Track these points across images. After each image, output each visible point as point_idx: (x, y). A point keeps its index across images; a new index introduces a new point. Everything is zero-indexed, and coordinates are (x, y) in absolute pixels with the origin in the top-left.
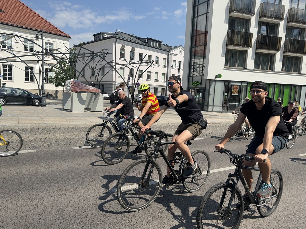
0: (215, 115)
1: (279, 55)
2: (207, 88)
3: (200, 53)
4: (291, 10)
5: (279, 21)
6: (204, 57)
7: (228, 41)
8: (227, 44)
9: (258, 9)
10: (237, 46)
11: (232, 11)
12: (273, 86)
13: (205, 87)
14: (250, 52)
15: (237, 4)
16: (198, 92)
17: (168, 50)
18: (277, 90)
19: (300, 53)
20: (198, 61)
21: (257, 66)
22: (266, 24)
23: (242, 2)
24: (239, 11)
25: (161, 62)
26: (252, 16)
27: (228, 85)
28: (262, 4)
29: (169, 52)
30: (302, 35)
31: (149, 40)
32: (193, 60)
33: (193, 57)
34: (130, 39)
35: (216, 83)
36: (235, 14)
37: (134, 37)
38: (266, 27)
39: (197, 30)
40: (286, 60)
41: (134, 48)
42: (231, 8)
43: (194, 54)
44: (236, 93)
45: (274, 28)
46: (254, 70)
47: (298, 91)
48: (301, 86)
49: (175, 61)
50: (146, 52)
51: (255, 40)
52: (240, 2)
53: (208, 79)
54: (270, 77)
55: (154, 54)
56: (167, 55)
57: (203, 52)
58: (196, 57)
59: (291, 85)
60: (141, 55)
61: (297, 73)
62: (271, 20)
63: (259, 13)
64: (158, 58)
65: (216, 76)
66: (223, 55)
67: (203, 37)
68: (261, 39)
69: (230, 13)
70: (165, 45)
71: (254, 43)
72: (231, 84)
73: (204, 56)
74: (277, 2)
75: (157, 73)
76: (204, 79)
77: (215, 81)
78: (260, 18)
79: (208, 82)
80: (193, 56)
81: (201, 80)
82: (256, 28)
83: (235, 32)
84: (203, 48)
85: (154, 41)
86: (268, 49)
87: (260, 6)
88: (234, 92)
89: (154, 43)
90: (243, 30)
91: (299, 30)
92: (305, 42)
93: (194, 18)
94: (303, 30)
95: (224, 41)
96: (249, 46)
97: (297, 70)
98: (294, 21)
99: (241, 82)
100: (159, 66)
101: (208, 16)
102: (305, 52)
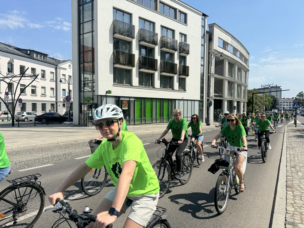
1: (157, 75)
2: (99, 103)
3: (89, 69)
4: (162, 37)
5: (155, 46)
6: (93, 72)
7: (114, 60)
8: (114, 62)
9: (137, 34)
10: (123, 65)
12: (155, 101)
13: (97, 102)
14: (135, 71)
15: (119, 27)
17: (55, 64)
18: (158, 104)
19: (172, 73)
20: (88, 76)
21: (141, 83)
22: (145, 47)
23: (123, 26)
24: (122, 34)
25: (48, 76)
26: (133, 39)
27: (118, 101)
28: (140, 30)
30: (172, 59)
31: (31, 52)
32: (82, 75)
34: (7, 50)
35: (107, 98)
36: (117, 36)
37: (12, 47)
38: (144, 50)
40: (162, 78)
41: (13, 60)
42: (114, 30)
43: (83, 69)
44: (126, 107)
45: (150, 51)
46: (139, 87)
47: (173, 103)
48: (175, 100)
50: (29, 65)
51: (138, 60)
52: (121, 26)
53: (99, 94)
54: (152, 92)
55: (39, 68)
56: (54, 69)
57: (92, 68)
58: (85, 72)
59: (168, 99)
60: (22, 68)
61: (172, 89)
62: (148, 44)
63: (138, 37)
64: (44, 71)
65: (107, 92)
66: (111, 73)
67: (90, 54)
68: (142, 61)
69: (114, 34)
70: (52, 58)
71: (137, 63)
72: (121, 99)
74: (152, 30)
75: (44, 88)
76: (96, 95)
77: (106, 96)
78: (139, 41)
79: (99, 98)
80: (82, 71)
81: (93, 96)
82: (137, 50)
83: (120, 52)
84: (92, 65)
85: (38, 53)
86: (148, 69)
87: (139, 31)
88: (124, 107)
89: (39, 55)
90: (126, 51)
91: (170, 55)
92: (174, 64)
93: (79, 35)
94: (172, 55)
95: (111, 60)
96: (133, 66)
97: (172, 87)
98: (165, 47)
99: (129, 98)
100: (45, 80)
101: (93, 35)
102: (175, 72)
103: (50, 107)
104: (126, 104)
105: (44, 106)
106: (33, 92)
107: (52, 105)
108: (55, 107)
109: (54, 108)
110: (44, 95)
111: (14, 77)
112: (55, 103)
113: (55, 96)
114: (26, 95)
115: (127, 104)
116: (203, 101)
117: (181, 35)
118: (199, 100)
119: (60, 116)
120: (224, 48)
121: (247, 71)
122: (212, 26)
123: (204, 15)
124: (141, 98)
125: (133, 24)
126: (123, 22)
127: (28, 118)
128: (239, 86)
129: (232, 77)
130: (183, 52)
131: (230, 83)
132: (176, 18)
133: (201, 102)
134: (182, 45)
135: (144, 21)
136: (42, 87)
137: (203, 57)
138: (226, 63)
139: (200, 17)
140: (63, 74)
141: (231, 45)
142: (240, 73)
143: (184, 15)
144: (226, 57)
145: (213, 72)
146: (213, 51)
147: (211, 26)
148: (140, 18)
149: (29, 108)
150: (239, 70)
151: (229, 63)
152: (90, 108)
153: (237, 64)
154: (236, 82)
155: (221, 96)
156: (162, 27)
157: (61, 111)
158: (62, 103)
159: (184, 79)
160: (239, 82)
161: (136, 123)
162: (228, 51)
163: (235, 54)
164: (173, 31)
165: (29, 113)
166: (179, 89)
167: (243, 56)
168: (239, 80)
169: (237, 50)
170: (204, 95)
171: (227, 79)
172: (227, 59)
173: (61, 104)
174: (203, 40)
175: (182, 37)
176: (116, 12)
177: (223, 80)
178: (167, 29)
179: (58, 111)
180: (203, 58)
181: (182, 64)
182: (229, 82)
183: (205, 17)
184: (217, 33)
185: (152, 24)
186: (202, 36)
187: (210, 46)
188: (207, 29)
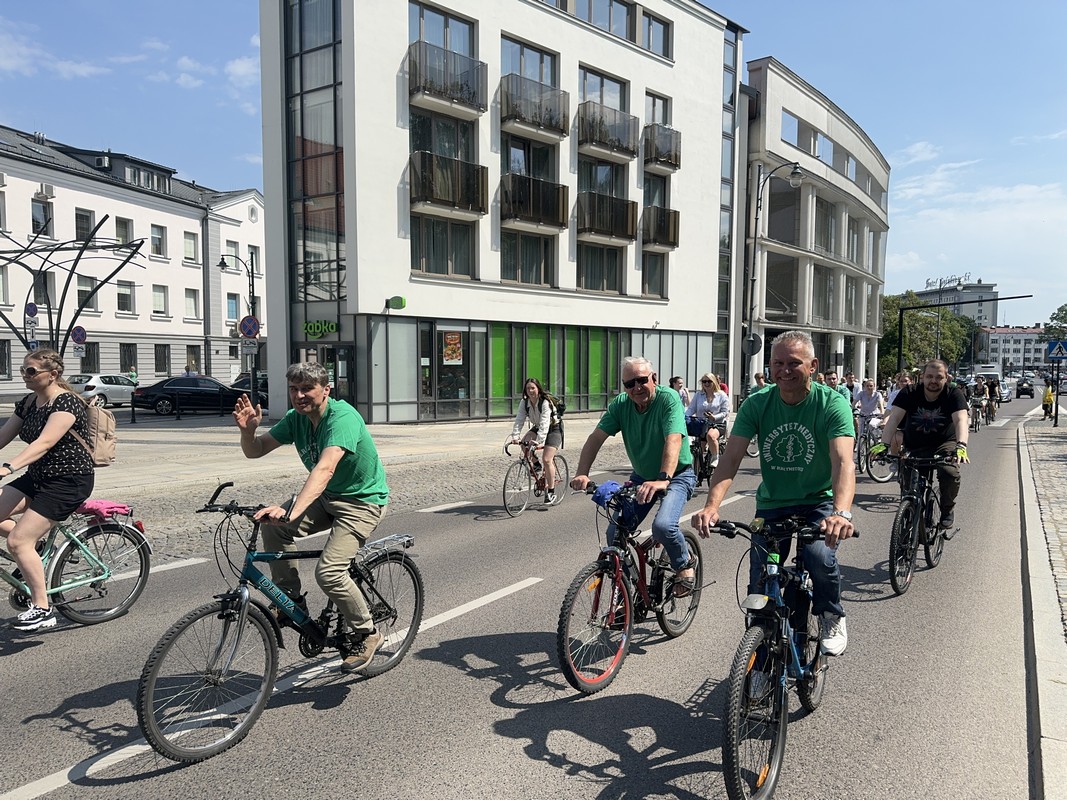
0: (395, 436)
1: (565, 240)
2: (362, 342)
3: (323, 222)
4: (584, 106)
5: (558, 137)
6: (339, 235)
7: (413, 188)
8: (414, 196)
9: (497, 92)
10: (449, 205)
11: (418, 91)
12: (558, 333)
13: (352, 339)
14: (487, 227)
15: (432, 69)
16: (329, 357)
17: (201, 202)
18: (570, 344)
19: (618, 236)
20: (321, 248)
21: (508, 270)
22: (524, 143)
23: (446, 65)
24: (439, 94)
25: (177, 246)
26: (480, 113)
27: (429, 334)
28: (507, 79)
29: (205, 209)
30: (619, 184)
31: (116, 162)
32: (301, 242)
33: (301, 233)
34: (29, 153)
35: (390, 324)
36: (425, 100)
37: (47, 144)
38: (522, 152)
39: (304, 140)
40: (585, 254)
41: (50, 190)
42: (416, 78)
43: (301, 222)
44: (456, 357)
45: (542, 156)
46: (501, 284)
47: (623, 344)
48: (629, 331)
49: (232, 244)
50: (106, 206)
51: (497, 191)
52: (439, 65)
53: (360, 311)
54: (547, 305)
55: (144, 218)
56: (197, 223)
57: (334, 217)
58: (309, 233)
59: (605, 329)
60: (83, 218)
61: (617, 293)
62: (534, 130)
63: (499, 106)
64: (161, 229)
65: (387, 302)
66: (402, 233)
67: (327, 165)
68: (513, 187)
69: (411, 94)
70: (188, 184)
71: (495, 200)
72: (439, 328)
73: (338, 231)
74: (547, 81)
75: (161, 289)
76: (348, 312)
77: (386, 318)
78: (503, 121)
79: (362, 324)
80: (299, 228)
81: (339, 317)
82: (496, 152)
83: (434, 158)
84: (334, 205)
85: (138, 165)
86: (536, 220)
87: (501, 85)
88: (449, 355)
89: (142, 173)
90: (457, 156)
91: (612, 169)
92: (627, 205)
93: (289, 96)
94: (619, 171)
95: (402, 186)
96: (481, 209)
97: (617, 286)
98: (596, 141)
99: (467, 323)
100: (167, 261)
101: (339, 99)
102: (630, 233)
103: (185, 356)
104: (455, 344)
105: (162, 354)
106: (125, 302)
107: (193, 350)
108: (203, 357)
109: (198, 360)
110: (161, 314)
111: (56, 250)
112: (203, 343)
113: (202, 317)
114: (98, 314)
115: (459, 345)
116: (727, 336)
117: (651, 99)
118: (713, 333)
119: (223, 388)
120: (803, 145)
121: (880, 228)
122: (760, 68)
123: (733, 27)
124: (510, 325)
125: (481, 58)
126: (446, 51)
127: (108, 396)
128: (854, 281)
129: (828, 249)
130: (657, 160)
131: (823, 273)
132: (632, 37)
133: (720, 338)
134: (656, 134)
135: (518, 46)
136: (156, 287)
137: (729, 177)
138: (807, 200)
139: (719, 36)
140: (227, 241)
141: (826, 136)
142: (856, 236)
143: (661, 27)
144: (809, 180)
145: (763, 231)
146: (763, 156)
147: (757, 65)
148: (505, 36)
149: (109, 362)
150: (855, 224)
151: (820, 201)
152: (328, 362)
153: (847, 205)
154: (844, 269)
155: (791, 319)
156: (582, 71)
157: (223, 371)
158: (228, 344)
159: (662, 259)
160: (854, 269)
161: (491, 414)
162: (817, 158)
163: (838, 168)
164: (624, 85)
165: (110, 377)
166: (643, 291)
167: (869, 175)
168: (852, 261)
169: (848, 155)
170: (729, 316)
171: (811, 258)
172: (814, 186)
173: (223, 348)
174: (730, 115)
175: (654, 105)
176: (421, 15)
177: (798, 260)
178: (602, 75)
179: (213, 371)
180: (727, 182)
181: (656, 203)
182: (818, 269)
183: (736, 33)
184: (779, 93)
185: (547, 59)
186: (726, 103)
187: (751, 136)
188: (742, 77)
